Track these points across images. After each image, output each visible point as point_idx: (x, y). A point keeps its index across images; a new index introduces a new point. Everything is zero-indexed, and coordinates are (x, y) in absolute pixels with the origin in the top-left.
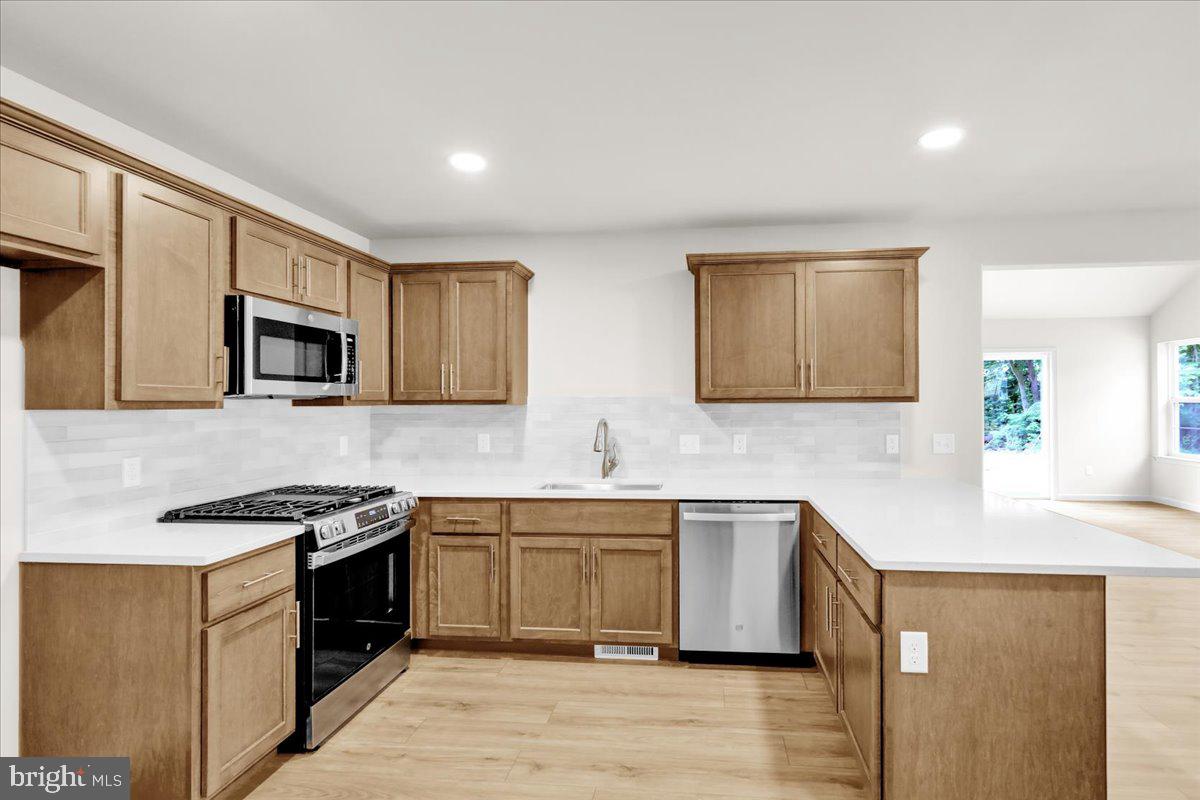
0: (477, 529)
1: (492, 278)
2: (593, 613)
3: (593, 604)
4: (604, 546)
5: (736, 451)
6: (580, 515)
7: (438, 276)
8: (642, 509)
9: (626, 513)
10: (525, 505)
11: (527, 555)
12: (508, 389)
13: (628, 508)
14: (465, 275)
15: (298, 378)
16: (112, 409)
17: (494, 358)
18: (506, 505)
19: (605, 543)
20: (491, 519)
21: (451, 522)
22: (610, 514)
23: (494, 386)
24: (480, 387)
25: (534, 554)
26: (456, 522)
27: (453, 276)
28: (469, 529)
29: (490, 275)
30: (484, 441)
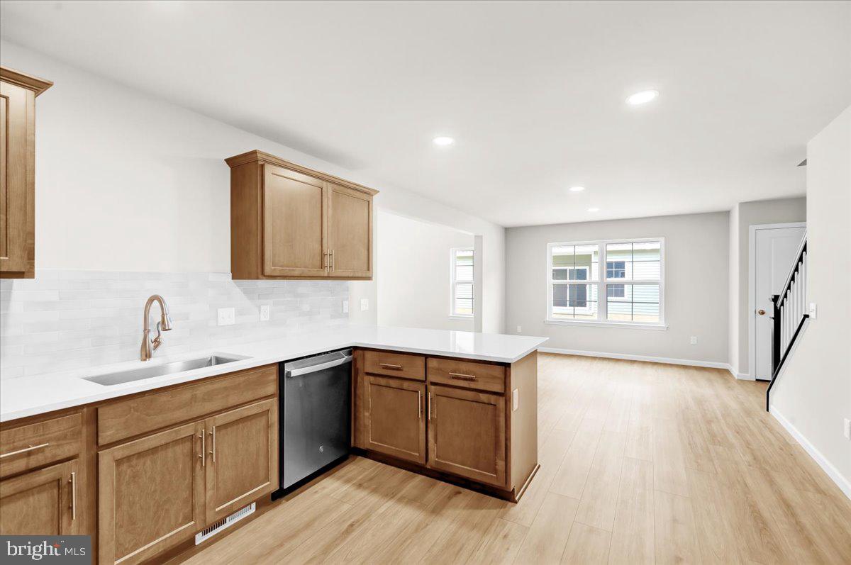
2: (208, 497)
3: (209, 486)
4: (220, 423)
5: (263, 319)
6: (194, 399)
8: (253, 376)
9: (239, 384)
10: (121, 404)
11: (124, 467)
13: (241, 379)
19: (221, 419)
20: (65, 437)
22: (226, 388)
25: (134, 462)
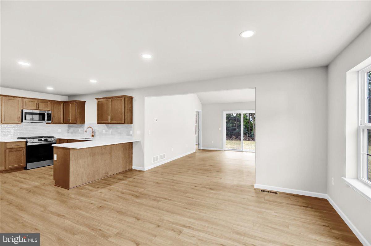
12: (76, 122)
17: (74, 116)
24: (73, 121)
27: (70, 103)
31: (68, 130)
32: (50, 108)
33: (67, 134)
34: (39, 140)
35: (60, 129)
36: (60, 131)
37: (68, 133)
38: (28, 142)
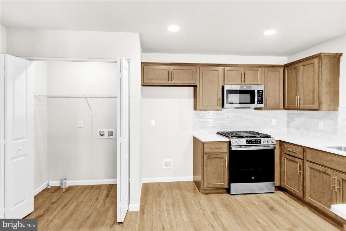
0: (296, 155)
1: (313, 62)
4: (343, 177)
6: (332, 160)
7: (296, 65)
10: (311, 151)
11: (312, 171)
12: (320, 104)
14: (304, 63)
15: (240, 103)
16: (198, 110)
17: (314, 93)
18: (305, 149)
20: (300, 153)
21: (289, 151)
23: (313, 104)
24: (309, 104)
25: (314, 171)
26: (290, 151)
27: (301, 64)
28: (293, 154)
29: (312, 61)
30: (321, 125)
31: (289, 122)
32: (262, 81)
33: (286, 129)
34: (248, 142)
35: (275, 120)
36: (274, 122)
37: (288, 126)
38: (232, 144)
